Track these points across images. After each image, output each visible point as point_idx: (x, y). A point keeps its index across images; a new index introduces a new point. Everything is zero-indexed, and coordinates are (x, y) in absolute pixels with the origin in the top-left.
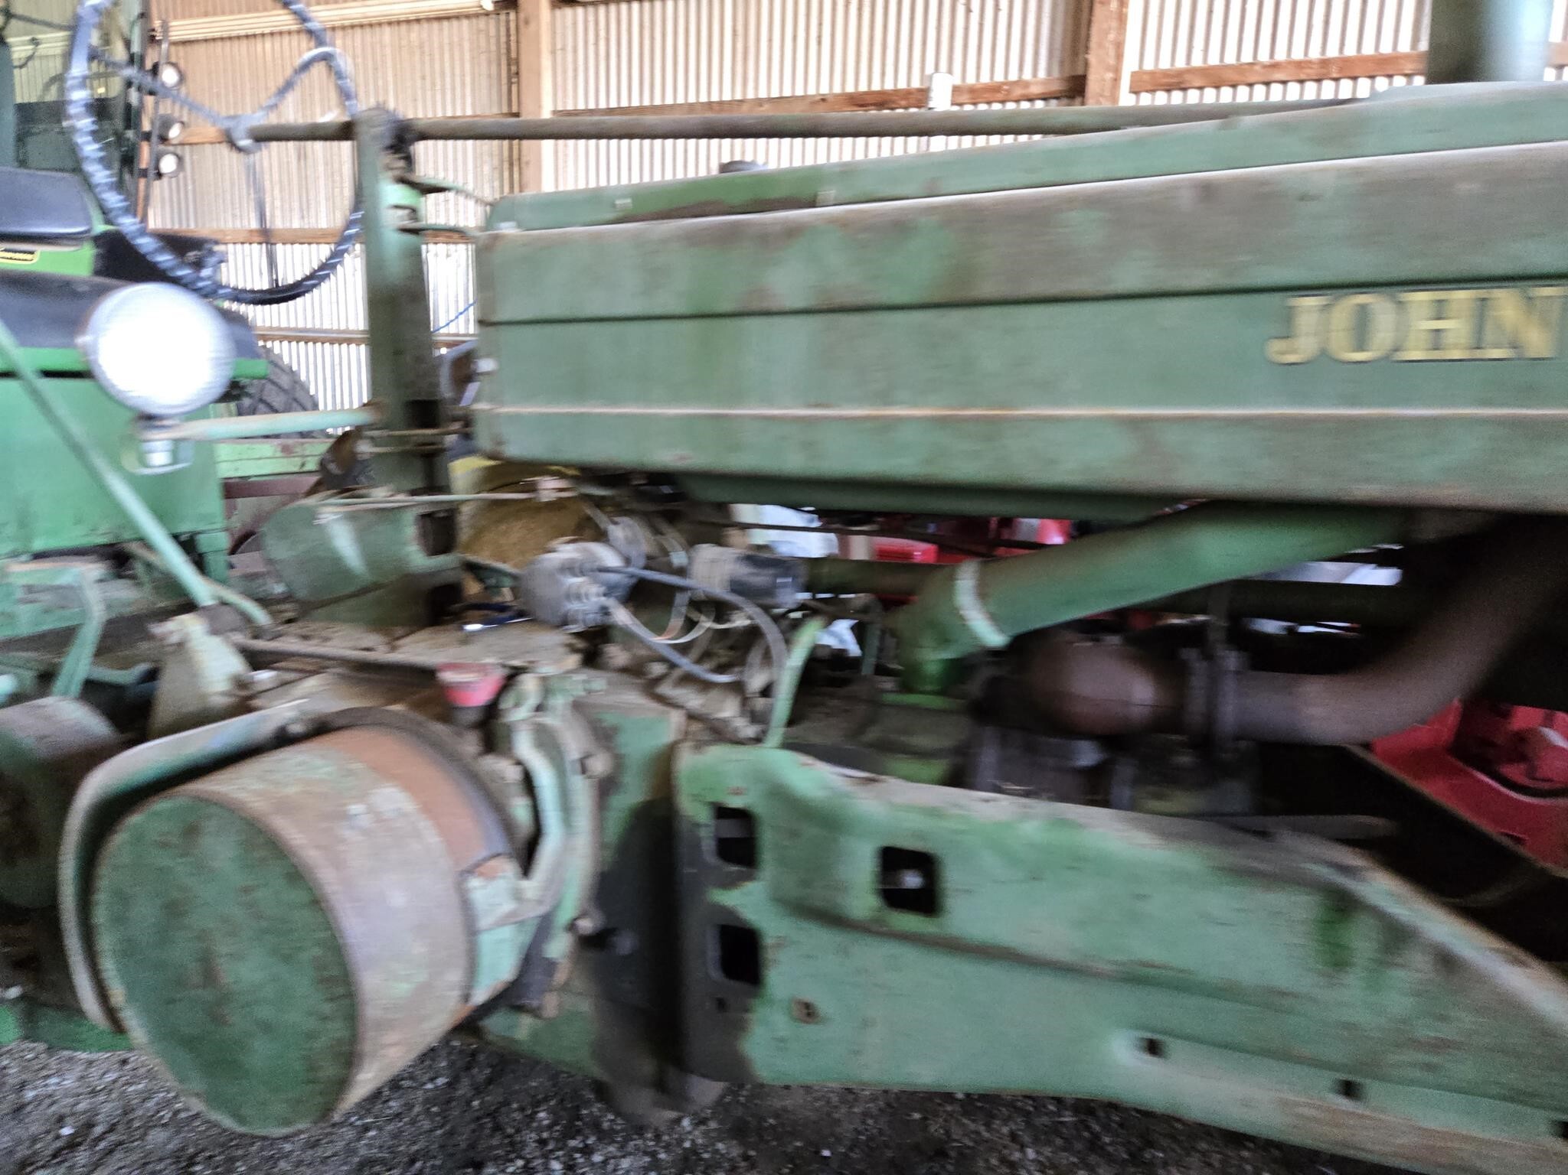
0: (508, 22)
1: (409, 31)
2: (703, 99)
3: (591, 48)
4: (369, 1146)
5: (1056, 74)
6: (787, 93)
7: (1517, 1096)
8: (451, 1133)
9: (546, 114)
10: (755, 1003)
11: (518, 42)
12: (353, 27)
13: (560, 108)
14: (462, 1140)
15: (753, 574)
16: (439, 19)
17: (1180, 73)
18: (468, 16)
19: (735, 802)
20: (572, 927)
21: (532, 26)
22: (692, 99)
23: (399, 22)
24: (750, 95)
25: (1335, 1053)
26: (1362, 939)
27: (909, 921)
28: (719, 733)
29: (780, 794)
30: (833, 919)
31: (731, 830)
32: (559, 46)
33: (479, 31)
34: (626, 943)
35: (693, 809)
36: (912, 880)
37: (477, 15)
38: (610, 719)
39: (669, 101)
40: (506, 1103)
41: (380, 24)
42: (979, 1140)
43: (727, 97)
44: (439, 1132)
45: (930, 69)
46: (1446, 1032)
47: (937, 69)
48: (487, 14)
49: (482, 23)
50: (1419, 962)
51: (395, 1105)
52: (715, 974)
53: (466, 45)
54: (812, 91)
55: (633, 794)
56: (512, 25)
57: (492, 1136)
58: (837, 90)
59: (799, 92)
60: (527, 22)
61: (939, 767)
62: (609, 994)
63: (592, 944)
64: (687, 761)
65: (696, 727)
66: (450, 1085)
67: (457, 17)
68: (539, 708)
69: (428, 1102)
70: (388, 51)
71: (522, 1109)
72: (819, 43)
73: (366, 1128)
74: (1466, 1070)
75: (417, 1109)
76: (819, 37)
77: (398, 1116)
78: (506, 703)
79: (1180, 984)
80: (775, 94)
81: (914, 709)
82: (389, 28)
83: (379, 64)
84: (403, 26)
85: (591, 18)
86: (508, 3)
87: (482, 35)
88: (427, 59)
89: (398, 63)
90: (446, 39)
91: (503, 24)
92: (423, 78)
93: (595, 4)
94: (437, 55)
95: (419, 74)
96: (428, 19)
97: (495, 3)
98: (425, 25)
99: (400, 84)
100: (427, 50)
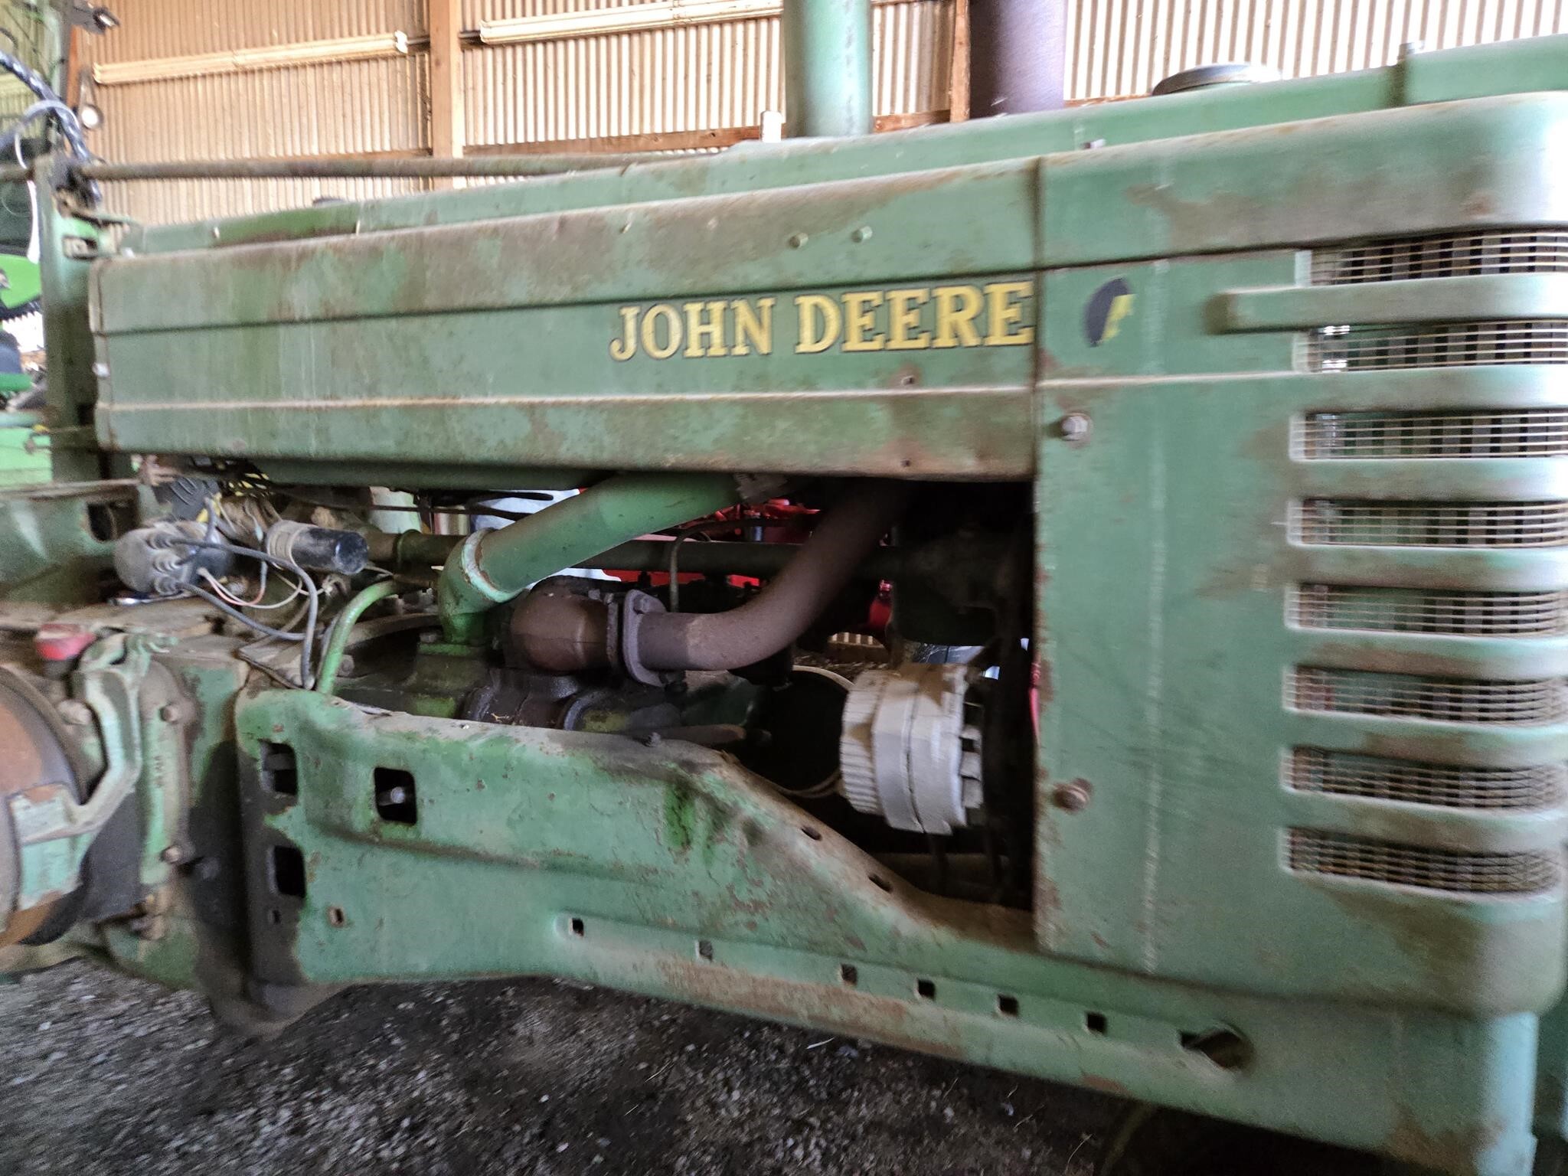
0: (422, 63)
1: (331, 73)
2: (604, 134)
4: (114, 1098)
5: (924, 109)
6: (680, 128)
7: (812, 946)
8: (199, 1086)
9: (458, 153)
10: (301, 913)
11: (430, 82)
12: (279, 69)
13: (471, 143)
14: (204, 1094)
15: (312, 545)
16: (358, 61)
18: (385, 58)
19: (278, 739)
20: (163, 856)
21: (443, 66)
22: (593, 134)
23: (321, 64)
24: (647, 130)
25: (692, 919)
26: (698, 819)
27: (396, 831)
28: (273, 679)
29: (307, 728)
30: (344, 833)
31: (280, 763)
32: (470, 85)
33: (395, 72)
34: (209, 870)
35: (248, 746)
36: (398, 796)
37: (394, 57)
38: (192, 672)
39: (572, 136)
40: (257, 1061)
41: (304, 66)
42: (693, 1084)
43: (625, 132)
44: (186, 1086)
45: (762, 107)
46: (761, 895)
47: (768, 108)
48: (403, 56)
49: (398, 62)
50: (736, 835)
51: (152, 1063)
52: (273, 887)
53: (384, 86)
54: (703, 126)
55: (211, 738)
56: (426, 66)
57: (234, 1088)
58: (726, 125)
59: (692, 127)
60: (438, 63)
61: (451, 704)
62: (203, 915)
63: (186, 870)
64: (243, 704)
65: (256, 676)
66: (210, 1046)
67: (376, 59)
68: (118, 662)
69: (184, 1060)
70: (312, 91)
71: (270, 1066)
72: (709, 81)
73: (119, 1082)
74: (774, 925)
75: (172, 1066)
76: (709, 76)
77: (151, 1072)
78: (86, 658)
79: (585, 869)
80: (669, 129)
81: (444, 657)
82: (312, 70)
83: (303, 103)
84: (325, 67)
85: (499, 59)
86: (422, 45)
87: (399, 76)
88: (347, 98)
89: (321, 102)
90: (365, 80)
91: (418, 65)
92: (344, 116)
93: (502, 45)
94: (357, 94)
95: (341, 113)
96: (349, 61)
97: (409, 46)
98: (346, 66)
99: (322, 122)
100: (347, 90)
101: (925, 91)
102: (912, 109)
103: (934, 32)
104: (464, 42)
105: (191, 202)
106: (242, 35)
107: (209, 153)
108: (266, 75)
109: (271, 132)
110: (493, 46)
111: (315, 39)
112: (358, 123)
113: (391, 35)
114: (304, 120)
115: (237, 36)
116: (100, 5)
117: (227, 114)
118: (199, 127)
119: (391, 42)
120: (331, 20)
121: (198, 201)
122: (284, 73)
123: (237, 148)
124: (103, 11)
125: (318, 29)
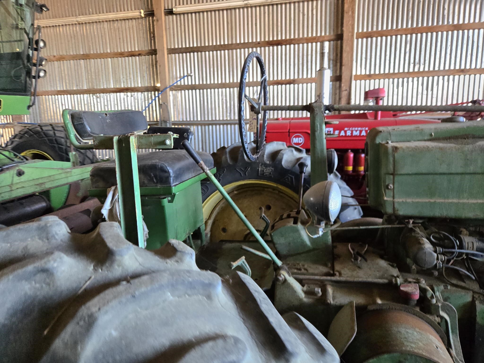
0: (149, 20)
1: (114, 24)
3: (179, 28)
5: (332, 33)
6: (246, 41)
13: (169, 47)
17: (370, 33)
18: (135, 19)
21: (160, 22)
24: (234, 42)
32: (168, 27)
33: (139, 23)
37: (138, 18)
41: (103, 22)
48: (142, 18)
49: (140, 21)
53: (135, 28)
54: (254, 41)
56: (151, 21)
59: (251, 41)
60: (157, 21)
67: (131, 19)
70: (106, 30)
82: (106, 23)
83: (103, 35)
84: (111, 22)
85: (178, 19)
86: (150, 14)
87: (140, 25)
88: (121, 32)
89: (110, 34)
90: (127, 26)
91: (147, 21)
92: (120, 39)
93: (180, 14)
94: (124, 32)
95: (118, 38)
96: (121, 20)
97: (145, 14)
98: (120, 22)
99: (111, 41)
100: (121, 30)
101: (332, 28)
102: (328, 34)
103: (334, 9)
104: (166, 13)
105: (60, 70)
106: (77, 11)
107: (66, 52)
108: (88, 25)
109: (91, 45)
110: (176, 14)
111: (107, 12)
112: (125, 41)
113: (139, 11)
114: (104, 40)
115: (75, 11)
116: (43, 3)
117: (73, 39)
118: (61, 43)
119: (138, 13)
120: (113, 5)
121: (62, 69)
122: (95, 24)
123: (77, 51)
124: (44, 6)
125: (108, 9)
